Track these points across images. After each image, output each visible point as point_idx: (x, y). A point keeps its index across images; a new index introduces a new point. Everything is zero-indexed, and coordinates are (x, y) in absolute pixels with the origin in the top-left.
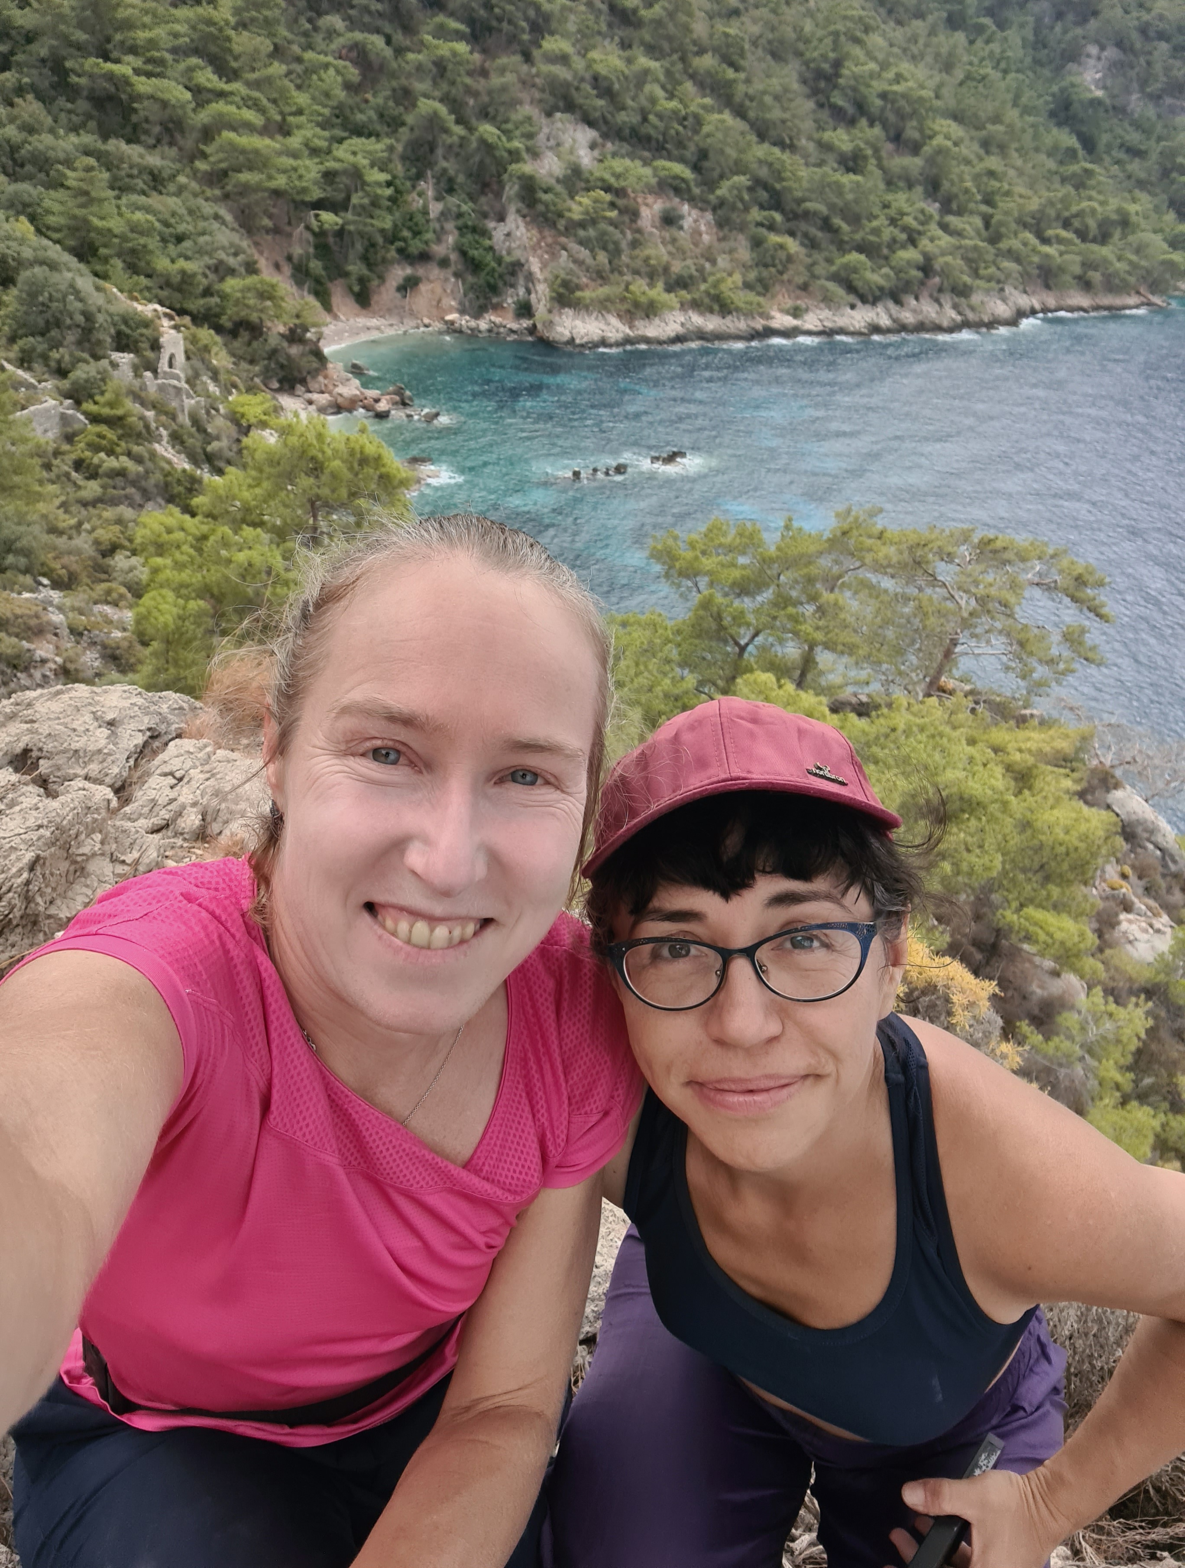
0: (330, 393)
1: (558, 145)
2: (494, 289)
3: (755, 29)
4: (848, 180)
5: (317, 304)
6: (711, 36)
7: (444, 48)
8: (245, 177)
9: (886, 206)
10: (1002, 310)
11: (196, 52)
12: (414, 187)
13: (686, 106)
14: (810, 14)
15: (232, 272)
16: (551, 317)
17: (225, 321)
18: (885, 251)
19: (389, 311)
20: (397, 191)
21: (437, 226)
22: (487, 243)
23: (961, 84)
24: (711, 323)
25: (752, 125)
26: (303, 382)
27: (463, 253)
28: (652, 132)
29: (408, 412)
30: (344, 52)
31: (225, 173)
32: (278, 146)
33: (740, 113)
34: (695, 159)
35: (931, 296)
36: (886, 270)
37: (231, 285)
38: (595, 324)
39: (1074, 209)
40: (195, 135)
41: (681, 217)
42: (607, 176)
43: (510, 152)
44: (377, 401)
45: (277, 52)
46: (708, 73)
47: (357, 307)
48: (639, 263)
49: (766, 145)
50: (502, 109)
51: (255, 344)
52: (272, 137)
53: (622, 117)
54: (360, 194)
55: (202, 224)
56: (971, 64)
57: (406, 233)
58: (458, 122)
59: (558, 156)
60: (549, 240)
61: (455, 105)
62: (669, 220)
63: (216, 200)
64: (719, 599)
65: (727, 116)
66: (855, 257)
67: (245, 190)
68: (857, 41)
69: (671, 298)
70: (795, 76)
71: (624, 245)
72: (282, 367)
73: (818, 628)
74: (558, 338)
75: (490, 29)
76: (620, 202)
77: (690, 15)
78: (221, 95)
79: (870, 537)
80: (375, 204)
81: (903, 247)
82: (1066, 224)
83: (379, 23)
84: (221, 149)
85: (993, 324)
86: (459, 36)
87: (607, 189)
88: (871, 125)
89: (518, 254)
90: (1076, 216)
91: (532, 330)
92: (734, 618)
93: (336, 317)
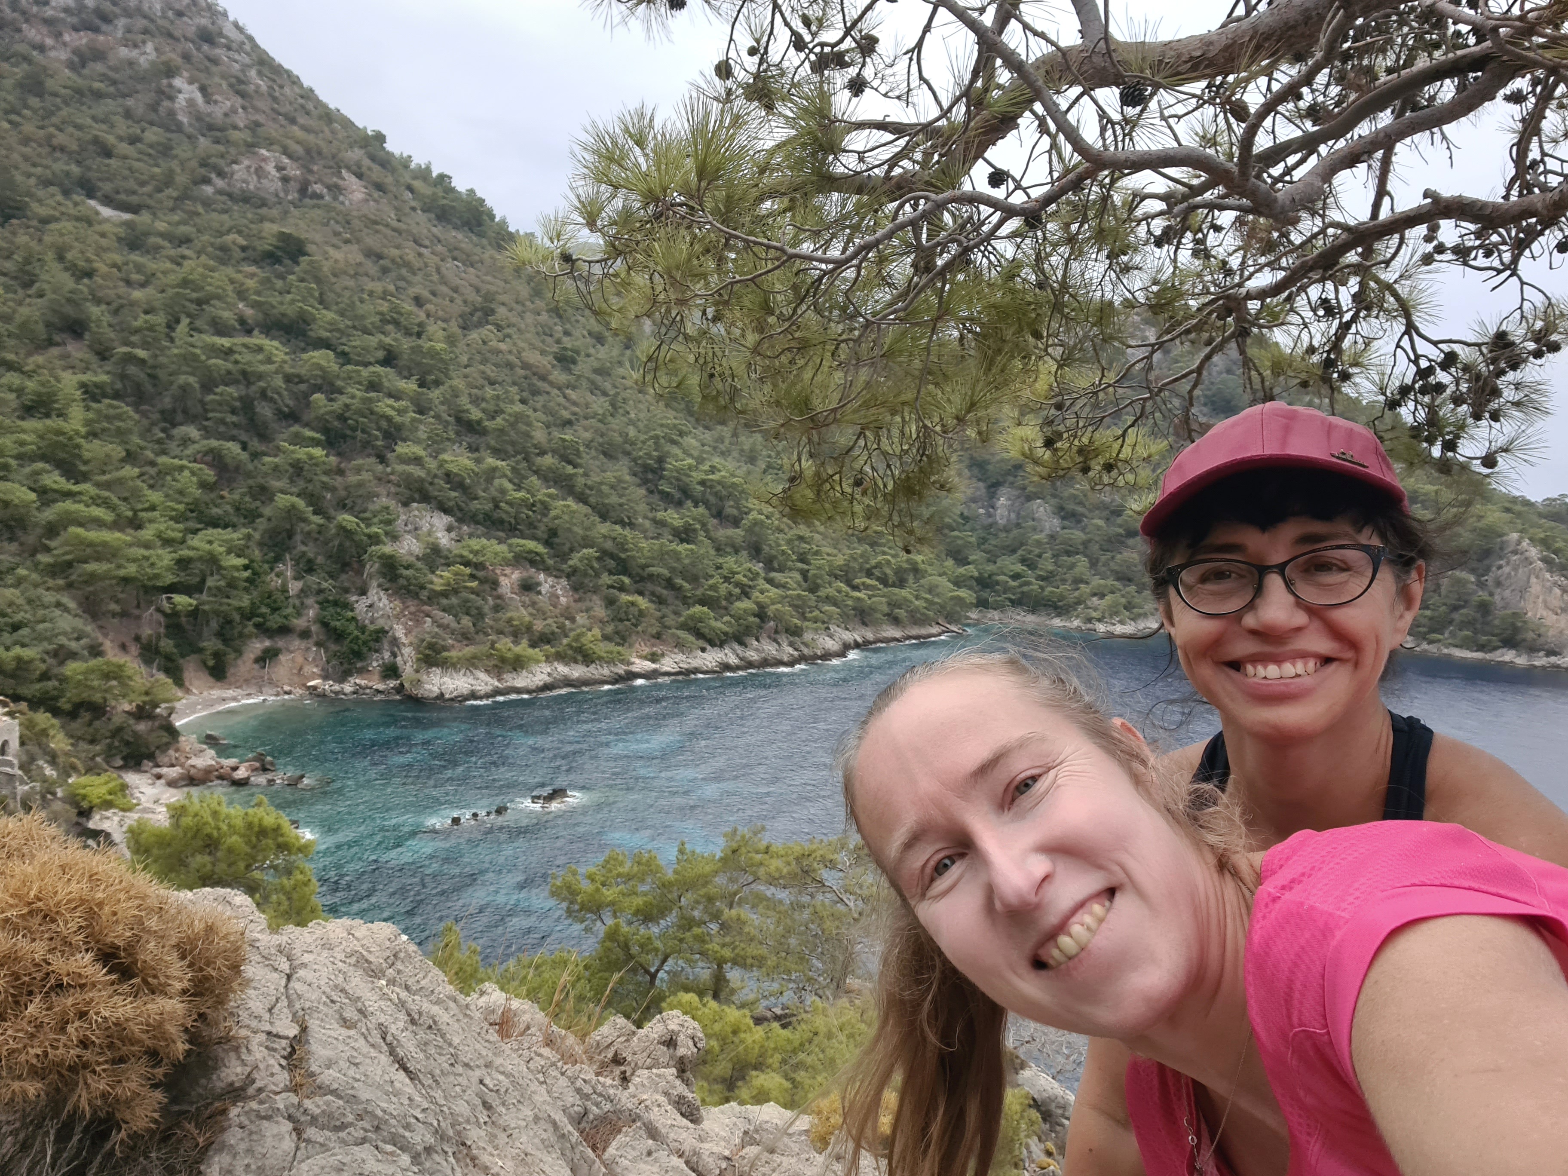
0: (182, 766)
1: (416, 529)
2: (358, 655)
3: (587, 435)
4: (683, 548)
5: (170, 681)
6: (550, 441)
7: (301, 453)
8: (91, 567)
9: (719, 567)
10: (831, 645)
11: (44, 458)
12: (272, 569)
13: (533, 496)
14: (632, 422)
15: (73, 655)
16: (418, 676)
17: (64, 704)
18: (724, 603)
19: (247, 681)
20: (255, 573)
21: (297, 602)
22: (350, 614)
23: (765, 472)
24: (577, 672)
25: (593, 508)
26: (151, 757)
27: (325, 624)
28: (504, 516)
29: (270, 776)
30: (199, 456)
31: (69, 564)
32: (128, 538)
33: (582, 499)
34: (545, 536)
35: (769, 637)
36: (727, 618)
37: (72, 668)
38: (464, 679)
39: (873, 562)
40: (39, 531)
41: (539, 584)
42: (465, 553)
43: (369, 536)
44: (235, 769)
45: (130, 457)
46: (549, 469)
47: (211, 679)
48: (502, 624)
49: (608, 524)
50: (359, 501)
51: (97, 724)
52: (121, 530)
53: (475, 505)
54: (216, 577)
55: (41, 612)
56: (769, 456)
57: (264, 610)
58: (315, 513)
59: (417, 539)
60: (412, 609)
61: (313, 500)
62: (528, 587)
63: (58, 589)
64: (625, 929)
65: (570, 502)
66: (698, 609)
67: (93, 577)
68: (674, 442)
69: (536, 652)
70: (626, 470)
71: (486, 609)
72: (128, 743)
73: (724, 945)
74: (426, 694)
75: (344, 437)
76: (480, 574)
77: (529, 424)
78: (69, 494)
79: (757, 852)
80: (232, 584)
81: (739, 599)
82: (869, 574)
83: (235, 432)
84: (66, 543)
85: (827, 656)
86: (316, 443)
87: (467, 564)
88: (696, 506)
89: (381, 623)
90: (875, 567)
91: (400, 689)
92: (642, 946)
93: (188, 691)
